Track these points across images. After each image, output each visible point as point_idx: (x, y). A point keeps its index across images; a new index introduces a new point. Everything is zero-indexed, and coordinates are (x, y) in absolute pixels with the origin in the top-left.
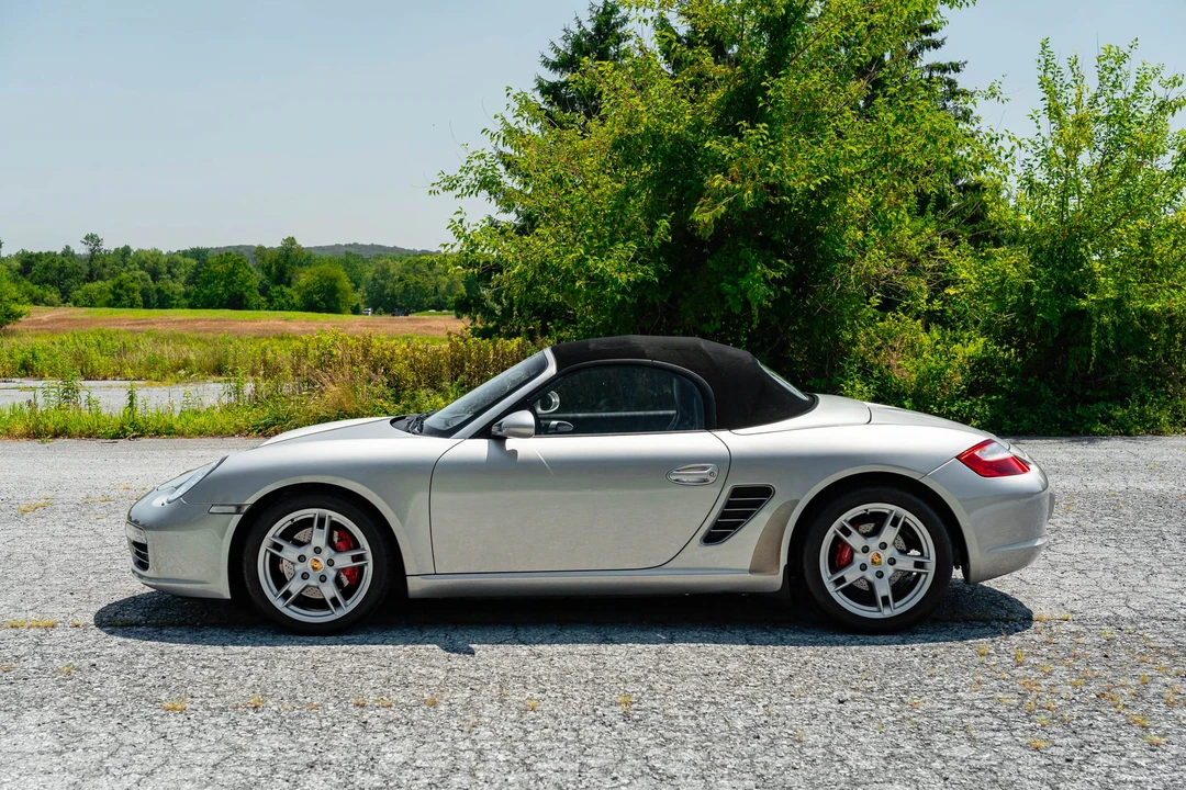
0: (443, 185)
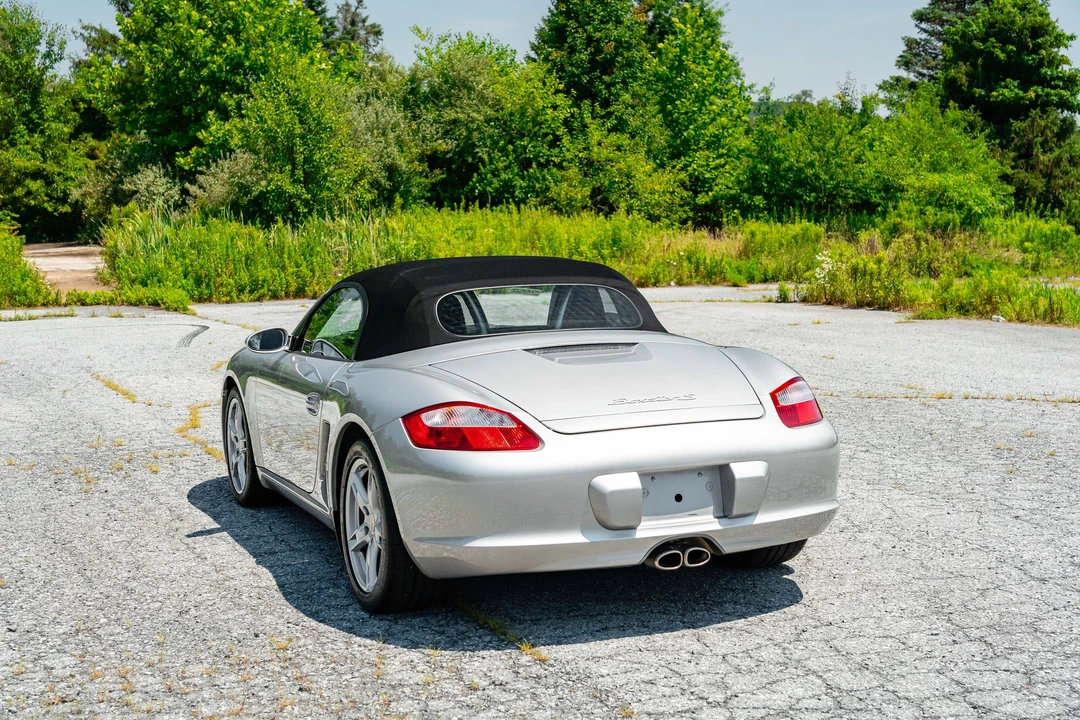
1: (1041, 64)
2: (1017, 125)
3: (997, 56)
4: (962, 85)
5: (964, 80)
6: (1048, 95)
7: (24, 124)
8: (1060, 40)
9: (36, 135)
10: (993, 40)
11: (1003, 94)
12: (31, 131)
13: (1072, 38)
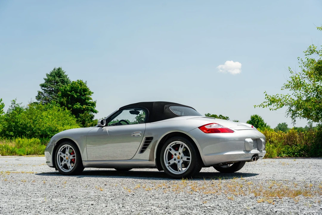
0: (285, 87)
1: (86, 99)
2: (81, 115)
3: (75, 96)
4: (65, 104)
5: (65, 102)
6: (88, 107)
8: (90, 93)
10: (73, 92)
11: (77, 107)
13: (93, 93)
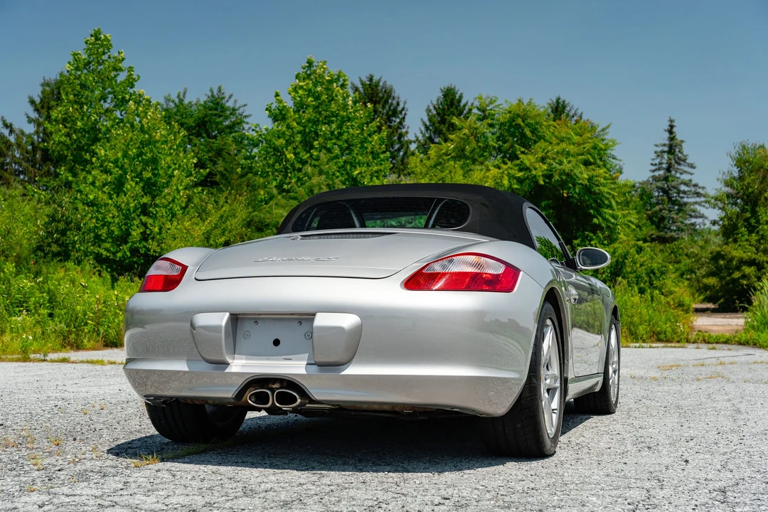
7: (745, 227)
9: (753, 235)
12: (751, 232)
